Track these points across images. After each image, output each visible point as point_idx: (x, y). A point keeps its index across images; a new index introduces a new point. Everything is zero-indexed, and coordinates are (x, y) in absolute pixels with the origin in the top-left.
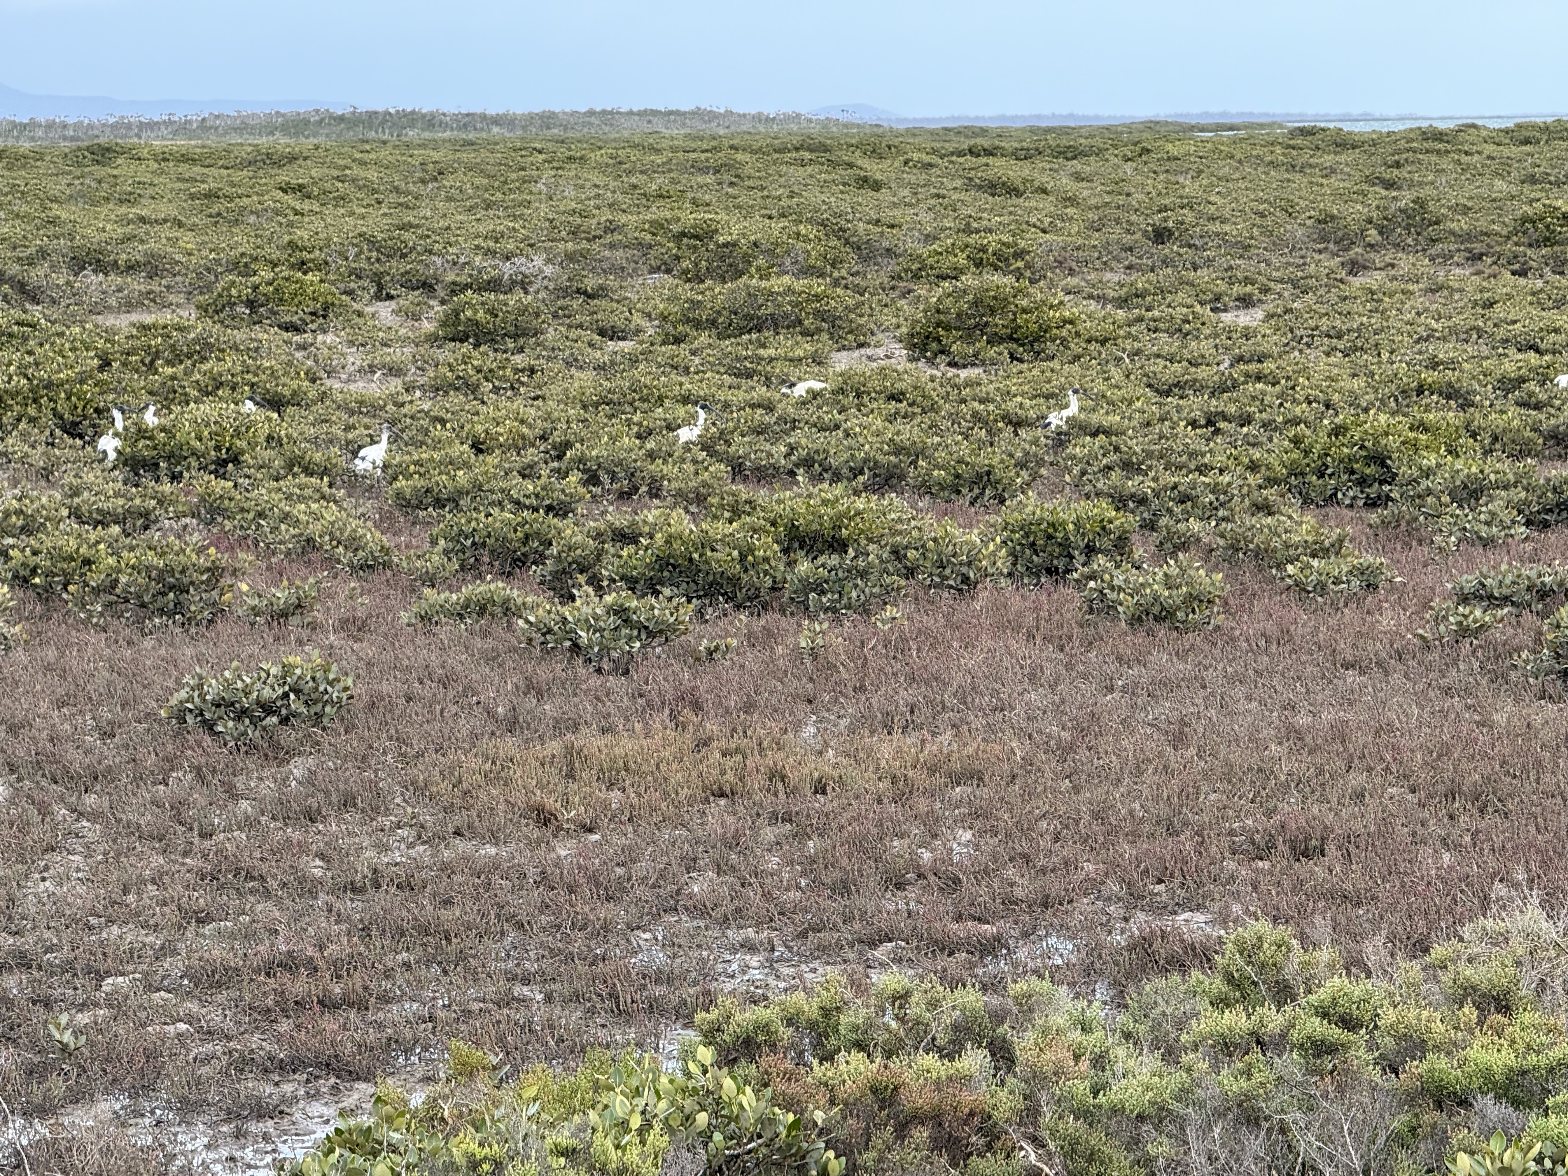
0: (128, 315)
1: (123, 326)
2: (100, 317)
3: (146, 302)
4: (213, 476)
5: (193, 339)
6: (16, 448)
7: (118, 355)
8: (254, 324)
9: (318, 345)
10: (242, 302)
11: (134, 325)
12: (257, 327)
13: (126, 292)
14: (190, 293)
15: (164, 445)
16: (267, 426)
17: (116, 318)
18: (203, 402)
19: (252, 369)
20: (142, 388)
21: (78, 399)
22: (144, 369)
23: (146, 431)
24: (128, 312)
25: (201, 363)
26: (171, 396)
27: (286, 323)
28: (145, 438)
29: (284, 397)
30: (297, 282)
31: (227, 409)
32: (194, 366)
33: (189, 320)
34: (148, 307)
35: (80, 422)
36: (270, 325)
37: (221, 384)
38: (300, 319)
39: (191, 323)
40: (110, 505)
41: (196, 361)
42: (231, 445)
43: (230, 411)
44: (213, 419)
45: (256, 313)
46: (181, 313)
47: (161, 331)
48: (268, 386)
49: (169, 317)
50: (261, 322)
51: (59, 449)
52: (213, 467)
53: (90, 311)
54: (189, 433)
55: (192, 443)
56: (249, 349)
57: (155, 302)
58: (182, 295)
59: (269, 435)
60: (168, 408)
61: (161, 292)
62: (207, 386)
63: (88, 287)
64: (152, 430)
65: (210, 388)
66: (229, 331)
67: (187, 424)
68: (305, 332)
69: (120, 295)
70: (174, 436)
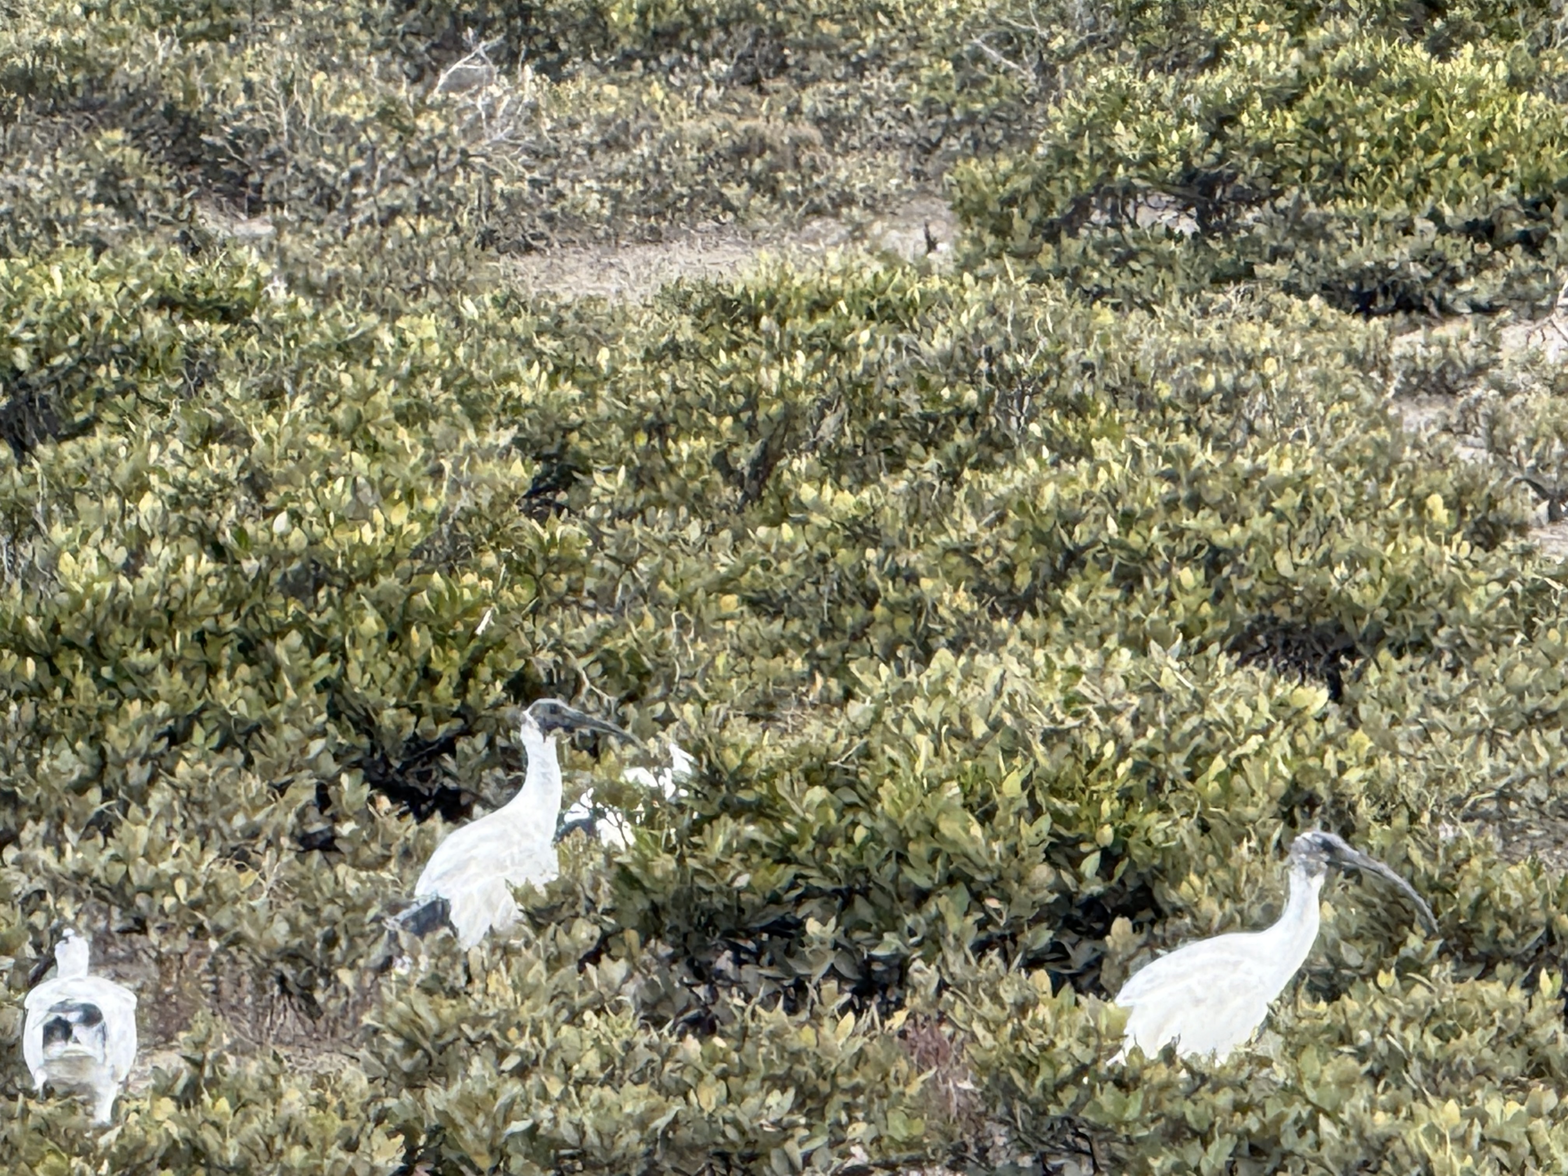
0: (654, 254)
1: (633, 300)
2: (530, 264)
3: (734, 192)
4: (1042, 978)
5: (948, 359)
6: (167, 866)
7: (615, 434)
8: (1219, 280)
9: (1505, 373)
10: (1162, 184)
11: (682, 302)
12: (1231, 294)
13: (644, 149)
14: (928, 148)
15: (825, 840)
16: (1281, 748)
17: (602, 269)
18: (997, 644)
19: (1215, 487)
20: (724, 585)
21: (440, 641)
22: (729, 493)
23: (740, 779)
24: (656, 237)
25: (984, 465)
26: (851, 617)
27: (1360, 275)
28: (737, 811)
29: (1357, 613)
30: (1407, 89)
31: (1102, 672)
32: (955, 479)
33: (925, 271)
34: (741, 218)
35: (448, 746)
36: (1289, 288)
37: (1074, 557)
38: (1423, 257)
39: (935, 284)
40: (588, 1120)
41: (961, 456)
42: (1123, 834)
43: (1115, 684)
44: (1040, 721)
45: (1227, 230)
46: (893, 239)
47: (800, 325)
48: (1284, 563)
49: (834, 259)
50: (1249, 273)
51: (358, 864)
52: (1044, 936)
53: (487, 239)
54: (935, 786)
55: (948, 827)
56: (1196, 397)
57: (774, 191)
58: (894, 159)
59: (1294, 786)
60: (840, 670)
61: (797, 143)
62: (1008, 571)
63: (473, 131)
64: (770, 776)
65: (1023, 580)
66: (1107, 317)
67: (923, 743)
68: (1447, 312)
69: (619, 162)
70: (869, 801)
